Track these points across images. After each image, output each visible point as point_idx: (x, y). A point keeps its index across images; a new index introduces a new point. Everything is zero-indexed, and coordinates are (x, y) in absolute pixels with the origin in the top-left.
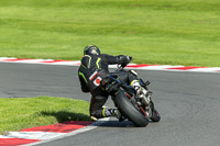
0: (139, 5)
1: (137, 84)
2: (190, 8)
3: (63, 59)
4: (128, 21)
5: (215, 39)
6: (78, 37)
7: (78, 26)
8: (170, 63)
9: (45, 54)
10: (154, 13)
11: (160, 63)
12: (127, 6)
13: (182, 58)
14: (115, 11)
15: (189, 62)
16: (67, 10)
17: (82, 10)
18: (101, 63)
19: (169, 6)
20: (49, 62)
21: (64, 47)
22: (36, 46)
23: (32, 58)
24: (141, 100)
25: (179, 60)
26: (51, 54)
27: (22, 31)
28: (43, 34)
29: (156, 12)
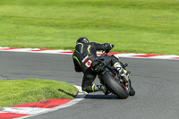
0: (109, 5)
1: (119, 66)
2: (151, 7)
3: (47, 49)
4: (100, 17)
5: (171, 32)
6: (60, 31)
7: (60, 22)
8: (135, 52)
9: (33, 44)
10: (122, 11)
11: (127, 52)
12: (99, 5)
13: (144, 47)
14: (90, 9)
15: (150, 50)
16: (50, 9)
17: (63, 9)
18: (91, 49)
19: (134, 5)
20: (36, 51)
21: (48, 38)
22: (25, 38)
23: (22, 48)
24: (122, 78)
25: (142, 49)
26: (38, 44)
27: (14, 25)
28: (31, 28)
29: (123, 10)
